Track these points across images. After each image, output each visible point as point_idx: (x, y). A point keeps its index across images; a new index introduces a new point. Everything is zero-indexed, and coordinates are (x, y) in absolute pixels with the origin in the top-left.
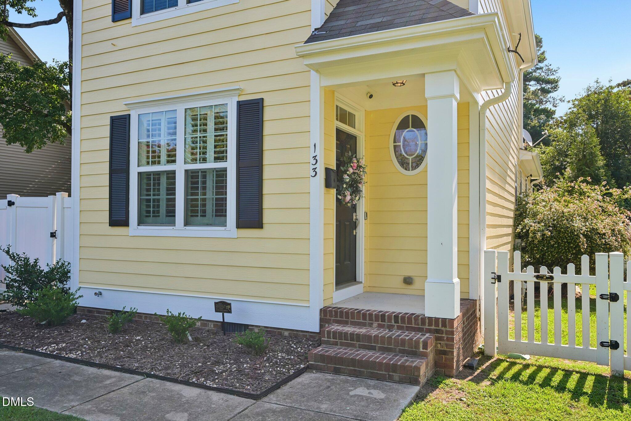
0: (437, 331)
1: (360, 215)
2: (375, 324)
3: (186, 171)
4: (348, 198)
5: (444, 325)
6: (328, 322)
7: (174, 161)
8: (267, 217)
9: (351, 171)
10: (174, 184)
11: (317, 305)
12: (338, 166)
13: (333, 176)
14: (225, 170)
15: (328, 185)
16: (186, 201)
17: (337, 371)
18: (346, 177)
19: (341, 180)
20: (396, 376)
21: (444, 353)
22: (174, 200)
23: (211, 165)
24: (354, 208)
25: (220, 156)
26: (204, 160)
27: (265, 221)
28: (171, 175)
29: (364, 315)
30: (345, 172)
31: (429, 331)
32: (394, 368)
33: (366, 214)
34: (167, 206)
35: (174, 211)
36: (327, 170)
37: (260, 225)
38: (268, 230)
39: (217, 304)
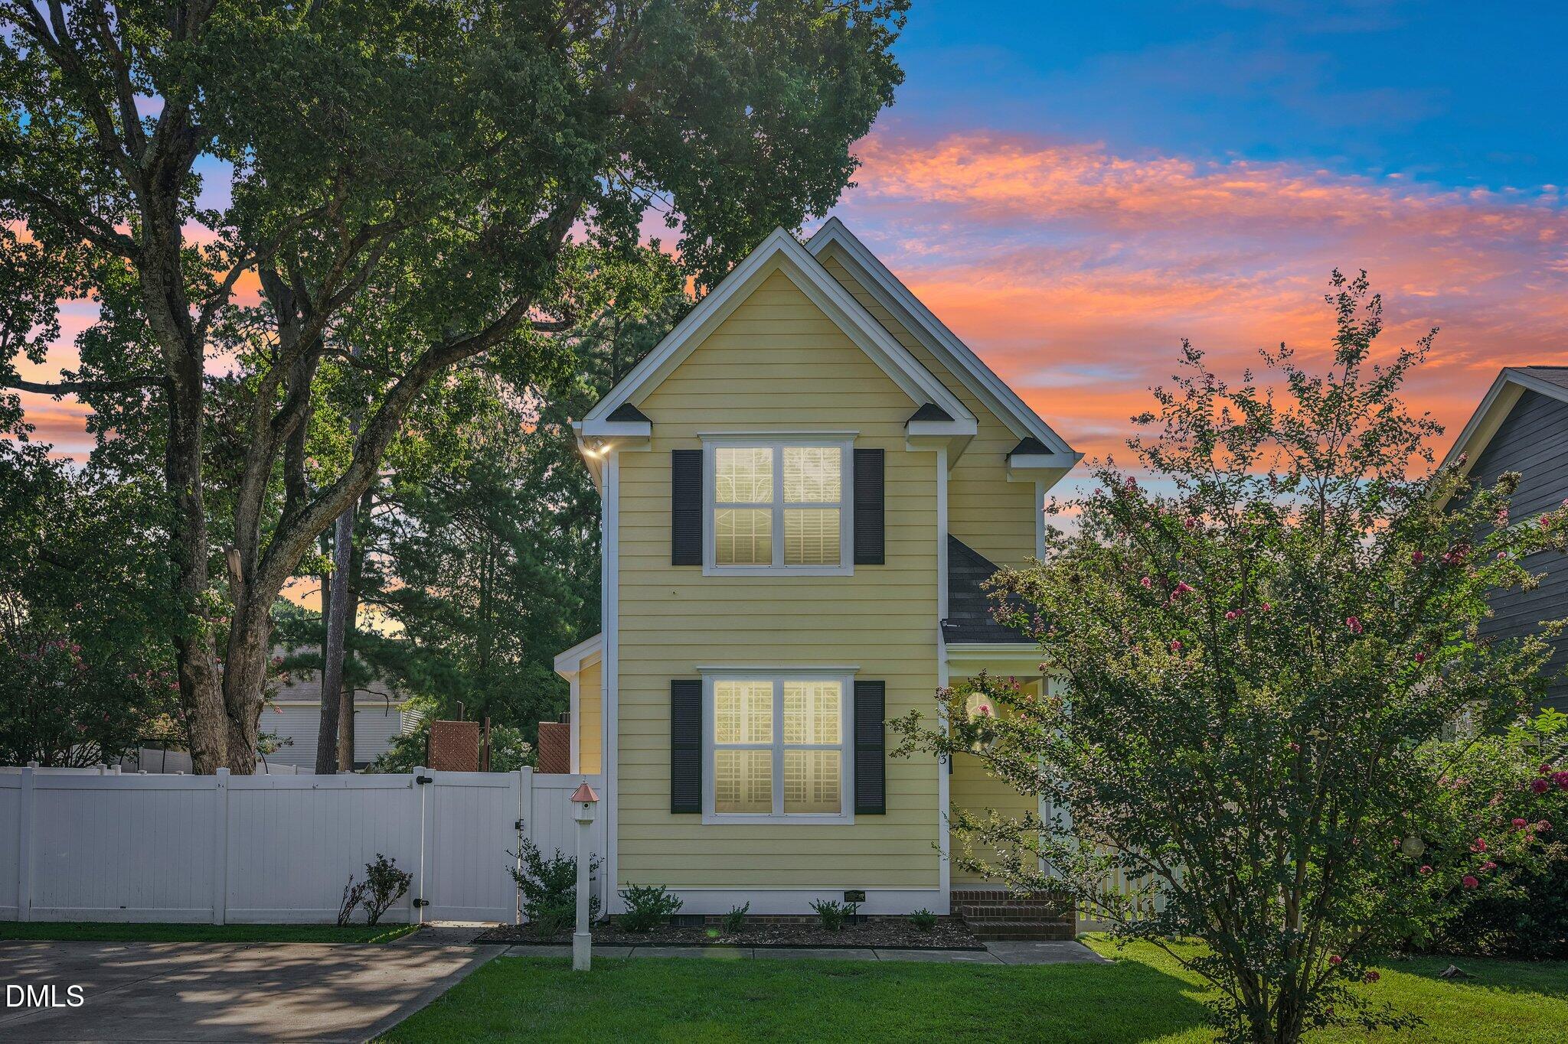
6: (958, 904)
7: (767, 739)
8: (891, 801)
10: (769, 764)
11: (947, 889)
16: (784, 784)
22: (768, 783)
27: (888, 807)
35: (768, 796)
37: (881, 810)
38: (891, 816)
39: (846, 893)
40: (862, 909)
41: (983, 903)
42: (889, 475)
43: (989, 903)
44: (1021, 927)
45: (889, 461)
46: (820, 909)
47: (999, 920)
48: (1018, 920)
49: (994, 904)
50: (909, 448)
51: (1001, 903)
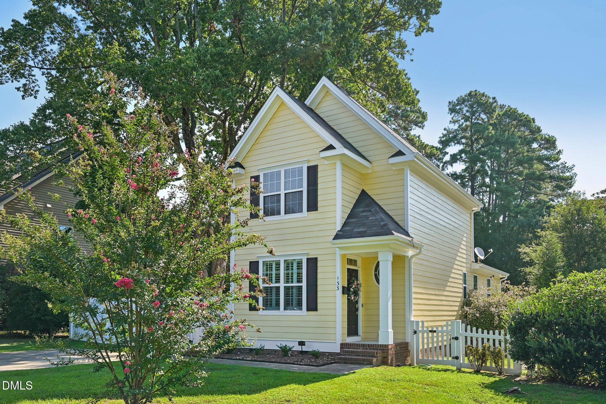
0: (383, 349)
1: (360, 305)
2: (361, 348)
3: (285, 287)
4: (353, 298)
5: (385, 347)
6: (344, 348)
7: (279, 282)
8: (319, 306)
9: (354, 286)
10: (279, 292)
11: (339, 342)
12: (348, 284)
13: (346, 290)
14: (302, 286)
15: (343, 293)
16: (285, 299)
17: (345, 363)
18: (351, 289)
19: (349, 290)
20: (365, 363)
21: (385, 357)
22: (279, 299)
23: (295, 284)
24: (357, 302)
25: (299, 280)
26: (292, 282)
27: (318, 308)
28: (278, 288)
29: (357, 345)
30: (351, 287)
31: (380, 350)
32: (365, 360)
33: (362, 305)
34: (276, 302)
35: (279, 304)
36: (343, 287)
37: (316, 310)
38: (319, 312)
39: (299, 342)
40: (305, 349)
41: (353, 348)
42: (320, 174)
43: (355, 348)
44: (353, 359)
45: (320, 169)
46: (281, 348)
47: (352, 355)
48: (359, 356)
49: (357, 349)
50: (326, 163)
51: (359, 349)
